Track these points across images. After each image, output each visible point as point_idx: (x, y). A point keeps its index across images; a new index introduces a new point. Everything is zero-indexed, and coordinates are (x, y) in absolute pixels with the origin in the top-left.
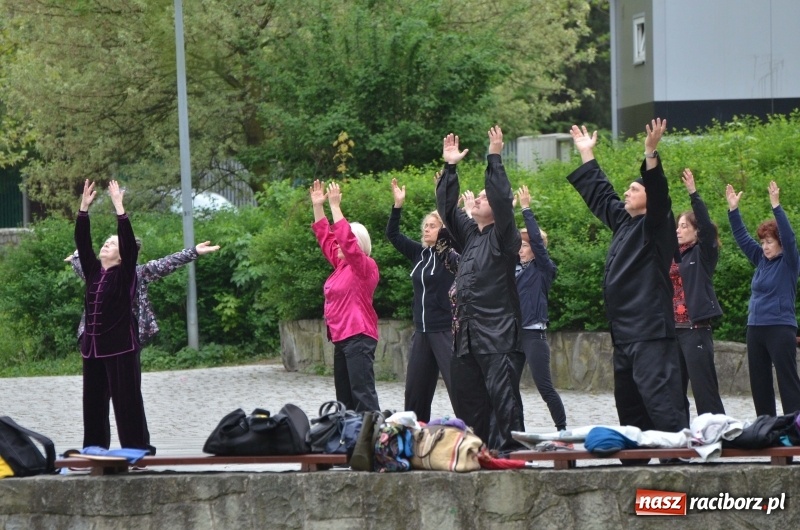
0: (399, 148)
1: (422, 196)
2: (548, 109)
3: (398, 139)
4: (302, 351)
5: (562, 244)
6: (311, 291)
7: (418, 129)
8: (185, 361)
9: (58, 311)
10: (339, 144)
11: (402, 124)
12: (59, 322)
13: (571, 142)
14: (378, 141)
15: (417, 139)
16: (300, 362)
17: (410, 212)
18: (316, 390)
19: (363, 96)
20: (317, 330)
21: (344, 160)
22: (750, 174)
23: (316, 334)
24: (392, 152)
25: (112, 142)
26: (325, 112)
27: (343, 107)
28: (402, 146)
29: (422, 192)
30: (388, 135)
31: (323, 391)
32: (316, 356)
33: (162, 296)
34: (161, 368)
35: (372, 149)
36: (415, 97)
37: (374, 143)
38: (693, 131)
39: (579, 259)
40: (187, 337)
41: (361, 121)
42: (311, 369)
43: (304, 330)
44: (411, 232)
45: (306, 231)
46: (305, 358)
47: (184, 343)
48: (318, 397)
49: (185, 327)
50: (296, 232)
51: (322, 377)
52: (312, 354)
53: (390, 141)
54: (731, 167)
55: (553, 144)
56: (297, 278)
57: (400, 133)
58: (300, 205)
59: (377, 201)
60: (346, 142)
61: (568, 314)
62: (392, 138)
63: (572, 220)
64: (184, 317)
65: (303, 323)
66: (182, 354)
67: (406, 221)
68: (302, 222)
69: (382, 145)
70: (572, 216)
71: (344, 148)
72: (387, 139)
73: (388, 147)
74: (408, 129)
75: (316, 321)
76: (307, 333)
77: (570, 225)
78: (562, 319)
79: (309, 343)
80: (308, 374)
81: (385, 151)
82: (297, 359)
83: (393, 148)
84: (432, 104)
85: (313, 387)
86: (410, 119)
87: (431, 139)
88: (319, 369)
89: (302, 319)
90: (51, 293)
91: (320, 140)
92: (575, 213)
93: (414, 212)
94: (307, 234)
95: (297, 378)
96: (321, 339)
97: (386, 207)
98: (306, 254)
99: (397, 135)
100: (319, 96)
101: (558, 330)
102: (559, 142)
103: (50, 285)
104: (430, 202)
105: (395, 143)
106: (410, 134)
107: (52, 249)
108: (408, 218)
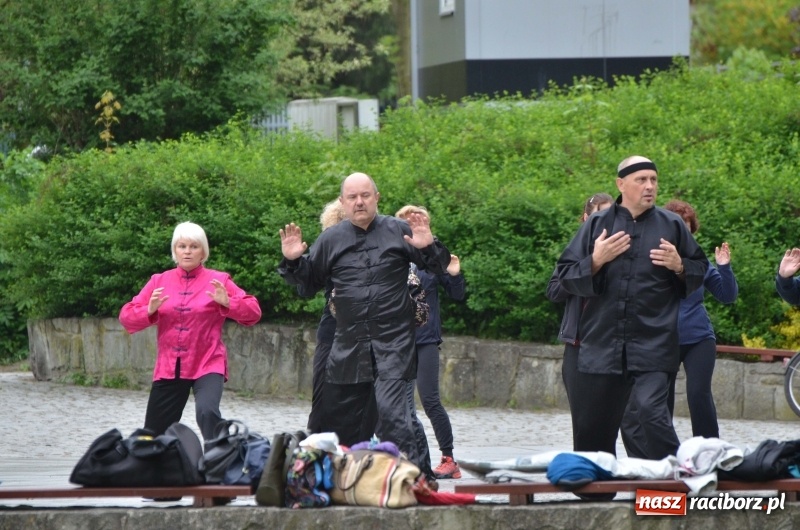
0: (161, 112)
1: (207, 170)
2: (331, 68)
3: (159, 101)
4: (57, 356)
6: (69, 284)
7: (183, 90)
10: (102, 106)
11: (164, 83)
13: (354, 107)
14: (135, 104)
15: (181, 102)
16: (53, 369)
17: (193, 189)
18: (80, 403)
19: (117, 48)
20: (76, 331)
21: (108, 125)
22: (601, 146)
23: (74, 336)
24: (152, 117)
26: (70, 68)
27: (93, 62)
28: (165, 110)
29: (207, 165)
30: (148, 96)
31: (88, 405)
32: (75, 362)
35: (128, 113)
36: (180, 51)
37: (130, 106)
38: (527, 95)
41: (114, 79)
42: (69, 377)
43: (59, 330)
44: (194, 212)
45: (63, 211)
46: (60, 364)
48: (84, 412)
50: (50, 212)
51: (83, 388)
52: (69, 360)
53: (150, 104)
54: (576, 138)
55: (333, 109)
56: (52, 268)
57: (162, 94)
58: (56, 180)
59: (152, 175)
60: (111, 103)
62: (152, 99)
65: (59, 323)
67: (188, 200)
68: (58, 201)
69: (140, 108)
70: (390, 195)
71: (108, 111)
72: (146, 101)
73: (147, 111)
74: (171, 89)
75: (75, 320)
76: (63, 335)
79: (66, 347)
80: (65, 384)
81: (144, 116)
82: (50, 365)
83: (153, 112)
84: (200, 60)
85: (74, 399)
86: (172, 76)
87: (199, 101)
88: (78, 378)
89: (57, 317)
91: (64, 101)
92: (393, 192)
93: (198, 189)
94: (65, 215)
95: (52, 389)
96: (80, 342)
97: (164, 183)
98: (64, 238)
99: (158, 97)
100: (63, 48)
102: (341, 108)
104: (218, 177)
105: (156, 106)
106: (174, 95)
108: (190, 196)
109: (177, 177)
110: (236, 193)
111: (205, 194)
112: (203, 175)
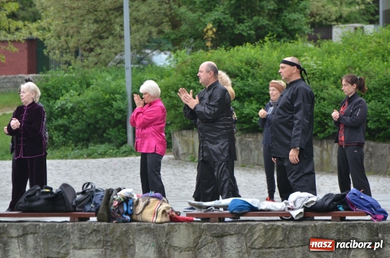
0: (253, 32)
1: (250, 60)
2: (345, 10)
3: (252, 27)
4: (183, 148)
5: (327, 89)
7: (264, 21)
8: (125, 152)
9: (55, 123)
10: (207, 30)
11: (255, 18)
12: (56, 129)
13: (362, 29)
14: (241, 28)
16: (182, 154)
17: (242, 70)
20: (191, 136)
21: (210, 39)
23: (191, 139)
24: (249, 34)
25: (94, 27)
26: (211, 11)
27: (221, 9)
28: (255, 31)
29: (251, 59)
30: (247, 24)
31: (191, 171)
32: (191, 151)
33: (113, 115)
34: (111, 156)
37: (238, 29)
39: (337, 98)
40: (126, 138)
41: (231, 16)
42: (188, 159)
43: (184, 136)
44: (243, 81)
45: (186, 80)
46: (185, 152)
47: (125, 142)
48: (185, 175)
49: (126, 133)
50: (180, 80)
51: (193, 163)
52: (189, 150)
53: (248, 28)
55: (352, 30)
57: (254, 23)
58: (184, 65)
59: (225, 63)
60: (211, 29)
61: (330, 130)
62: (249, 26)
63: (334, 75)
64: (125, 127)
65: (184, 132)
66: (124, 148)
67: (240, 75)
68: (184, 75)
69: (243, 30)
70: (334, 73)
71: (210, 33)
72: (246, 27)
73: (246, 32)
74: (258, 21)
75: (191, 131)
76: (186, 138)
77: (332, 79)
78: (326, 132)
79: (187, 143)
80: (186, 161)
81: (245, 34)
82: (181, 152)
83: (249, 32)
84: (272, 7)
87: (272, 27)
88: (192, 159)
89: (184, 129)
90: (52, 113)
92: (335, 71)
93: (246, 70)
94: (186, 82)
95: (179, 163)
96: (193, 142)
97: (229, 67)
99: (252, 25)
101: (324, 138)
102: (356, 29)
103: (51, 108)
104: (255, 64)
105: (251, 29)
106: (259, 24)
107: (53, 87)
108: (242, 73)
109: (236, 64)
110: (262, 72)
111: (249, 72)
112: (248, 63)
